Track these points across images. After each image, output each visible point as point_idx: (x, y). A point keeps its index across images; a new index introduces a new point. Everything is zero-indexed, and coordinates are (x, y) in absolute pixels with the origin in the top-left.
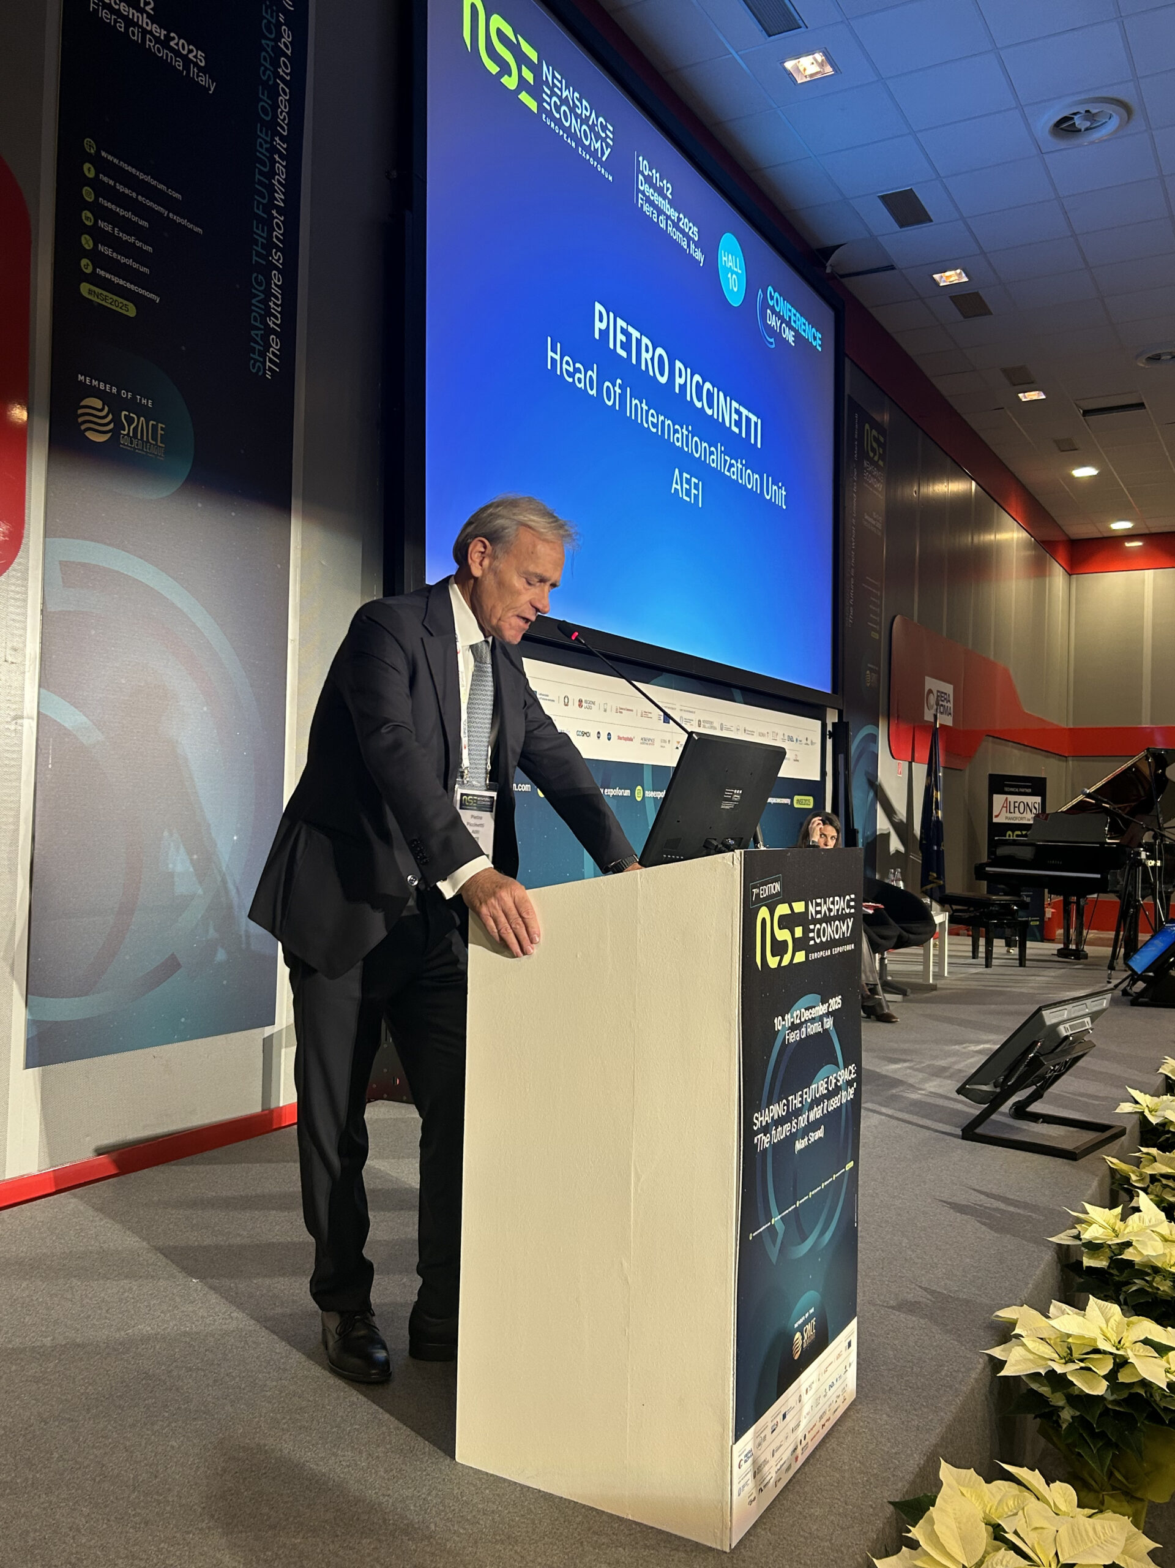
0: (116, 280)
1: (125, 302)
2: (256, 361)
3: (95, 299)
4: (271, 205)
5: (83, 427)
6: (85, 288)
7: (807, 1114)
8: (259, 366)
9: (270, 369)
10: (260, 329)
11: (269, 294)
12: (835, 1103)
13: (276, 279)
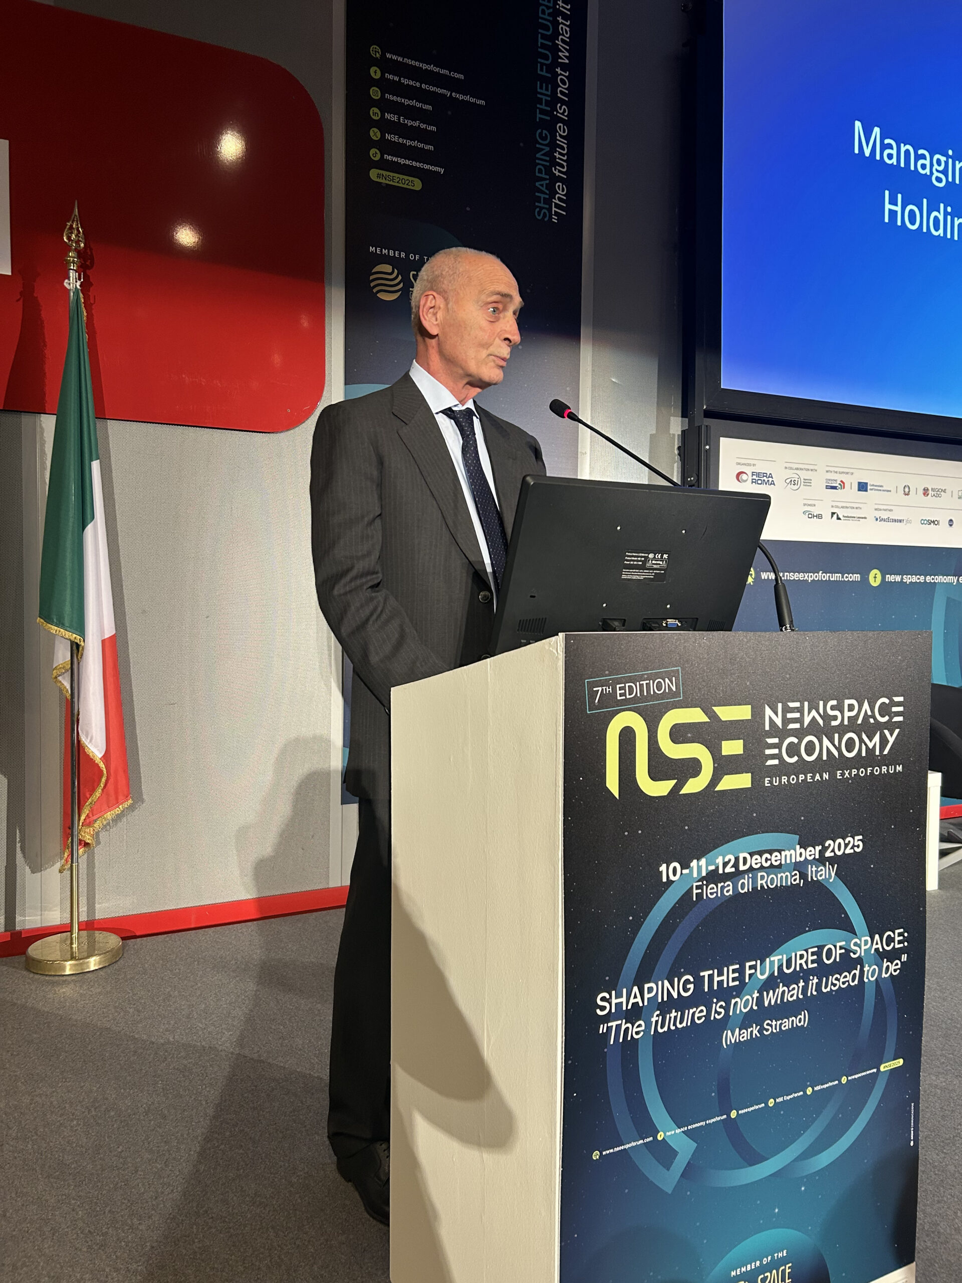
0: (402, 161)
1: (411, 179)
2: (541, 208)
3: (384, 181)
4: (556, 63)
5: (375, 291)
6: (374, 174)
7: (756, 995)
8: (545, 213)
9: (556, 213)
10: (546, 179)
11: (554, 146)
12: (843, 980)
13: (562, 130)
